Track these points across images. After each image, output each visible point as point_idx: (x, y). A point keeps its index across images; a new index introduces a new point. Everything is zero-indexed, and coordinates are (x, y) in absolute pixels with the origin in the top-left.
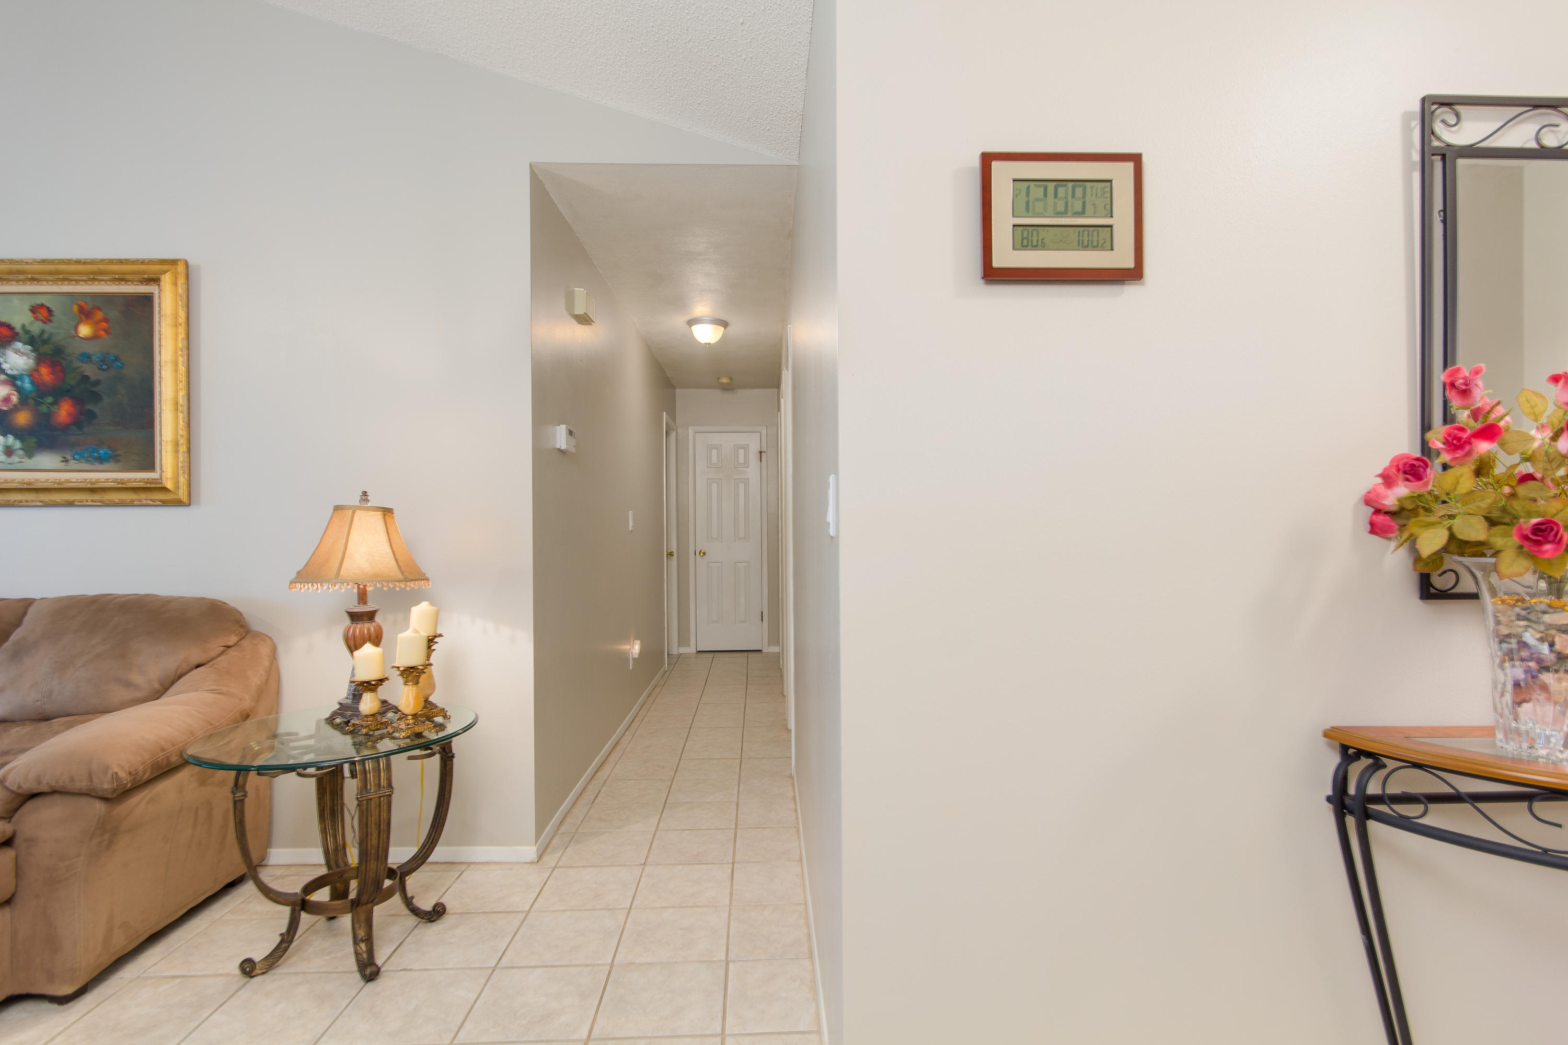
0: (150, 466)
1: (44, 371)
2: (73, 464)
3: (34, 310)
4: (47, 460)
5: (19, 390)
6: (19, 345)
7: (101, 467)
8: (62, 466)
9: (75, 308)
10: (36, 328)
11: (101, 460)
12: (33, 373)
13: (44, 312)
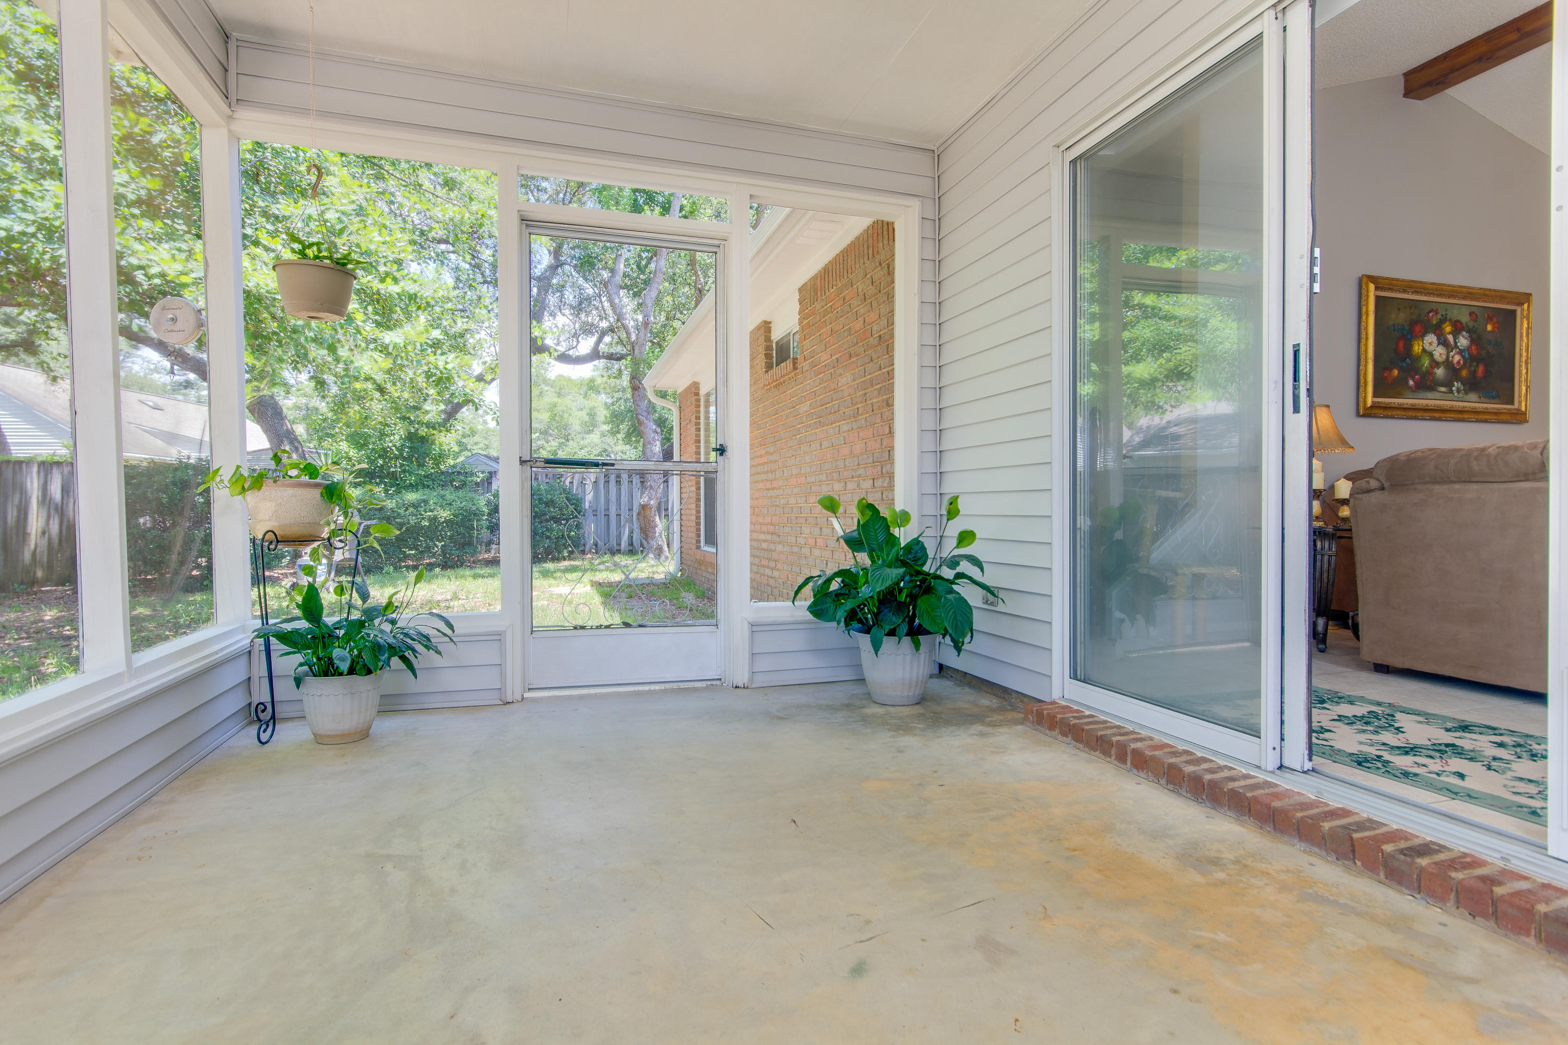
0: (1512, 403)
1: (1473, 348)
2: (1483, 399)
3: (1471, 314)
4: (1473, 396)
5: (1463, 357)
6: (1464, 333)
7: (1493, 401)
8: (1478, 400)
9: (1486, 315)
10: (1471, 324)
11: (1493, 398)
12: (1469, 348)
13: (1474, 315)
